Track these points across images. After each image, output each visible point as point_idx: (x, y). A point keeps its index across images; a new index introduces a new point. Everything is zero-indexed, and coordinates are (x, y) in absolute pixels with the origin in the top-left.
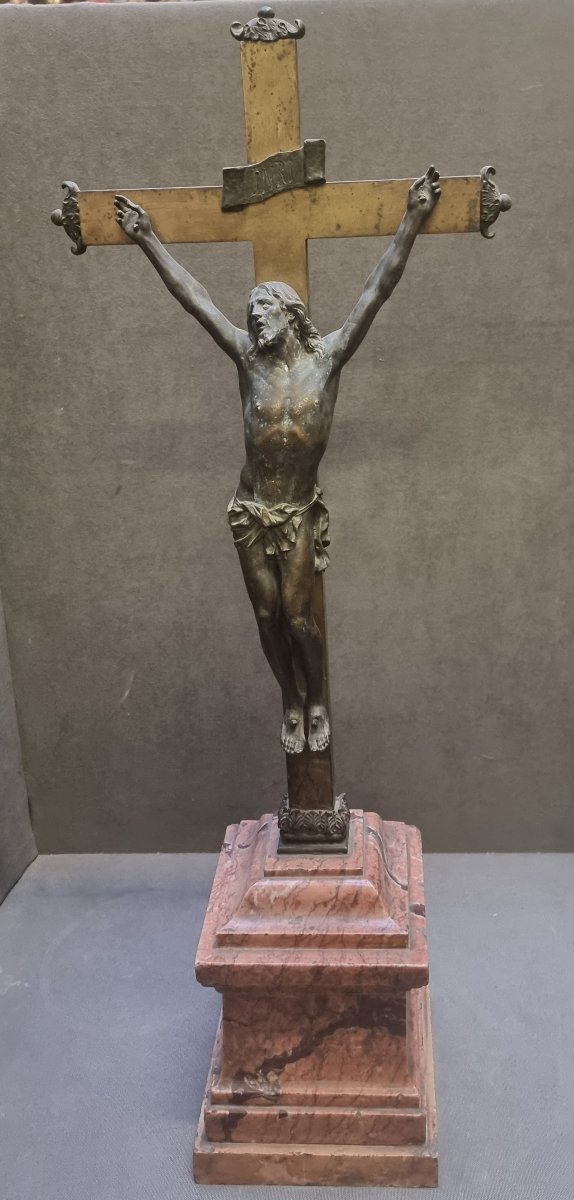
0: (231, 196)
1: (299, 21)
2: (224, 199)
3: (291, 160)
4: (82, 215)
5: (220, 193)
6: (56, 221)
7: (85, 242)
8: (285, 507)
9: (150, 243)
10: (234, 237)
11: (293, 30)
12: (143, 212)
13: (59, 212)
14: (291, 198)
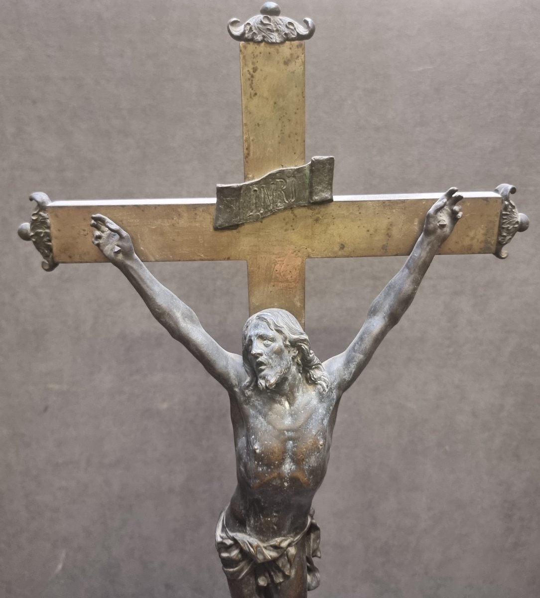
0: (226, 216)
1: (309, 20)
2: (217, 218)
3: (294, 177)
4: (53, 231)
5: (213, 210)
6: (24, 236)
7: (57, 259)
8: (281, 542)
9: (132, 268)
10: (227, 257)
11: (303, 31)
12: (124, 233)
13: (26, 226)
14: (292, 215)
